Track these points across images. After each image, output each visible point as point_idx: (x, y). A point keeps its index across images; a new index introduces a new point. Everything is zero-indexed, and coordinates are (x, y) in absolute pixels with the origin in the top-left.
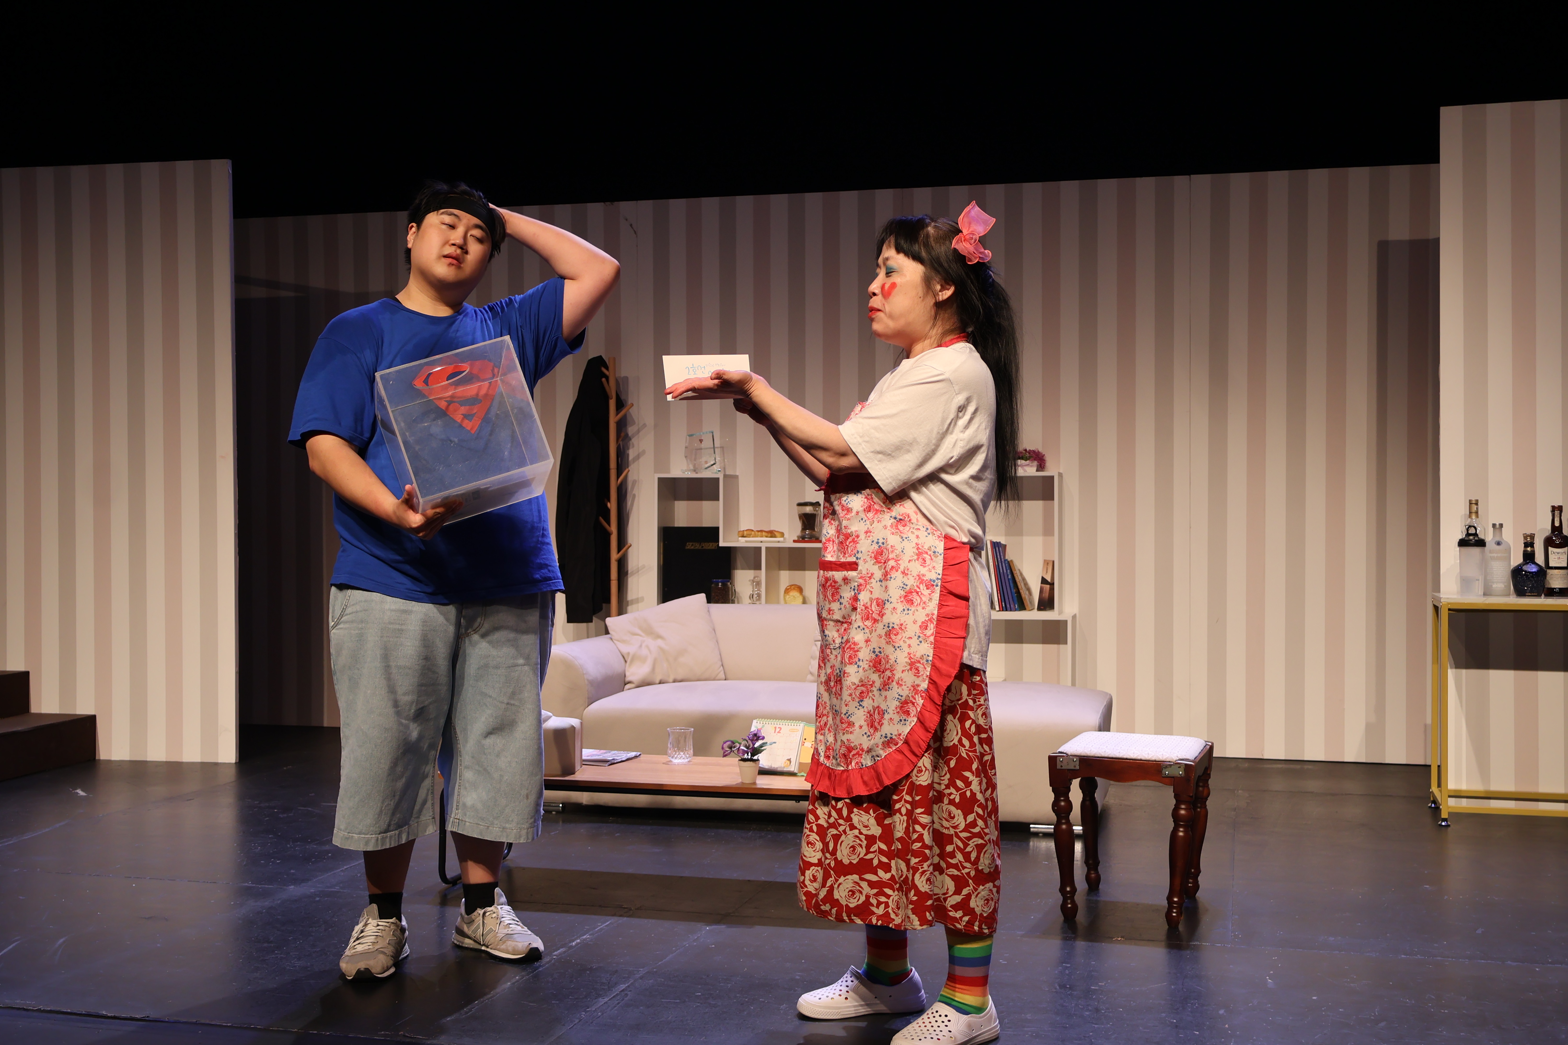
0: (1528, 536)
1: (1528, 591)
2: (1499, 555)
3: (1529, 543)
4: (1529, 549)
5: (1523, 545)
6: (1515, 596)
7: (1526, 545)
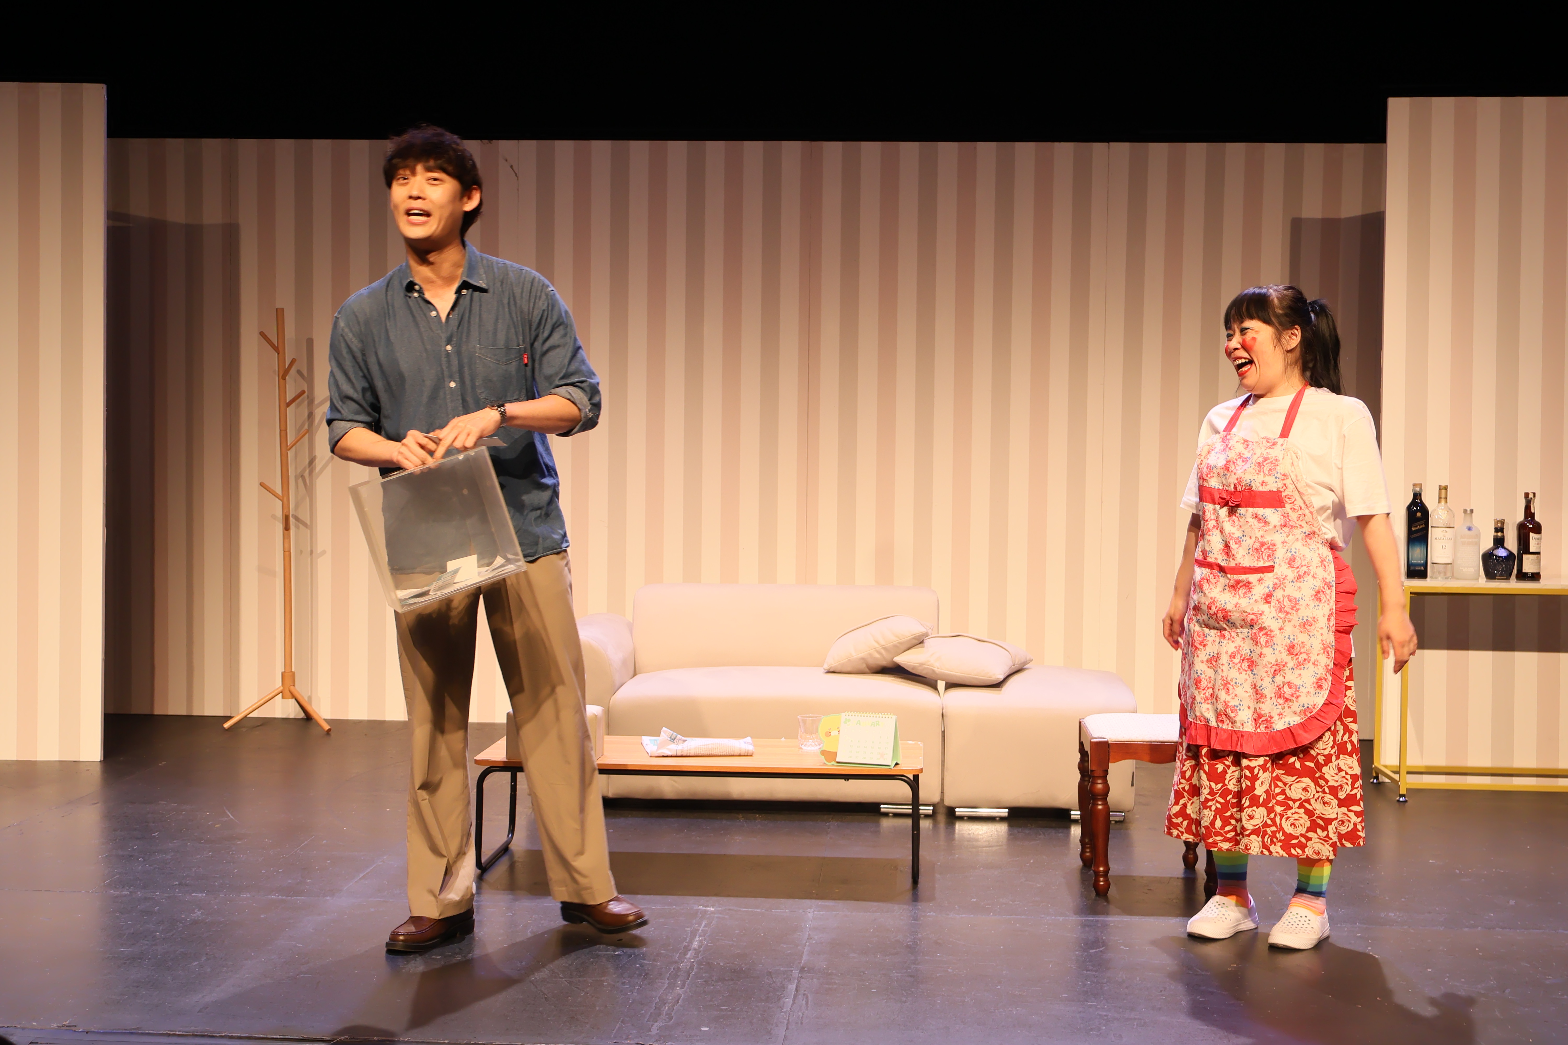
0: (1498, 521)
1: (1498, 575)
2: (1470, 540)
3: (1499, 529)
4: (1499, 534)
5: (1494, 530)
6: (1485, 579)
7: (1497, 530)
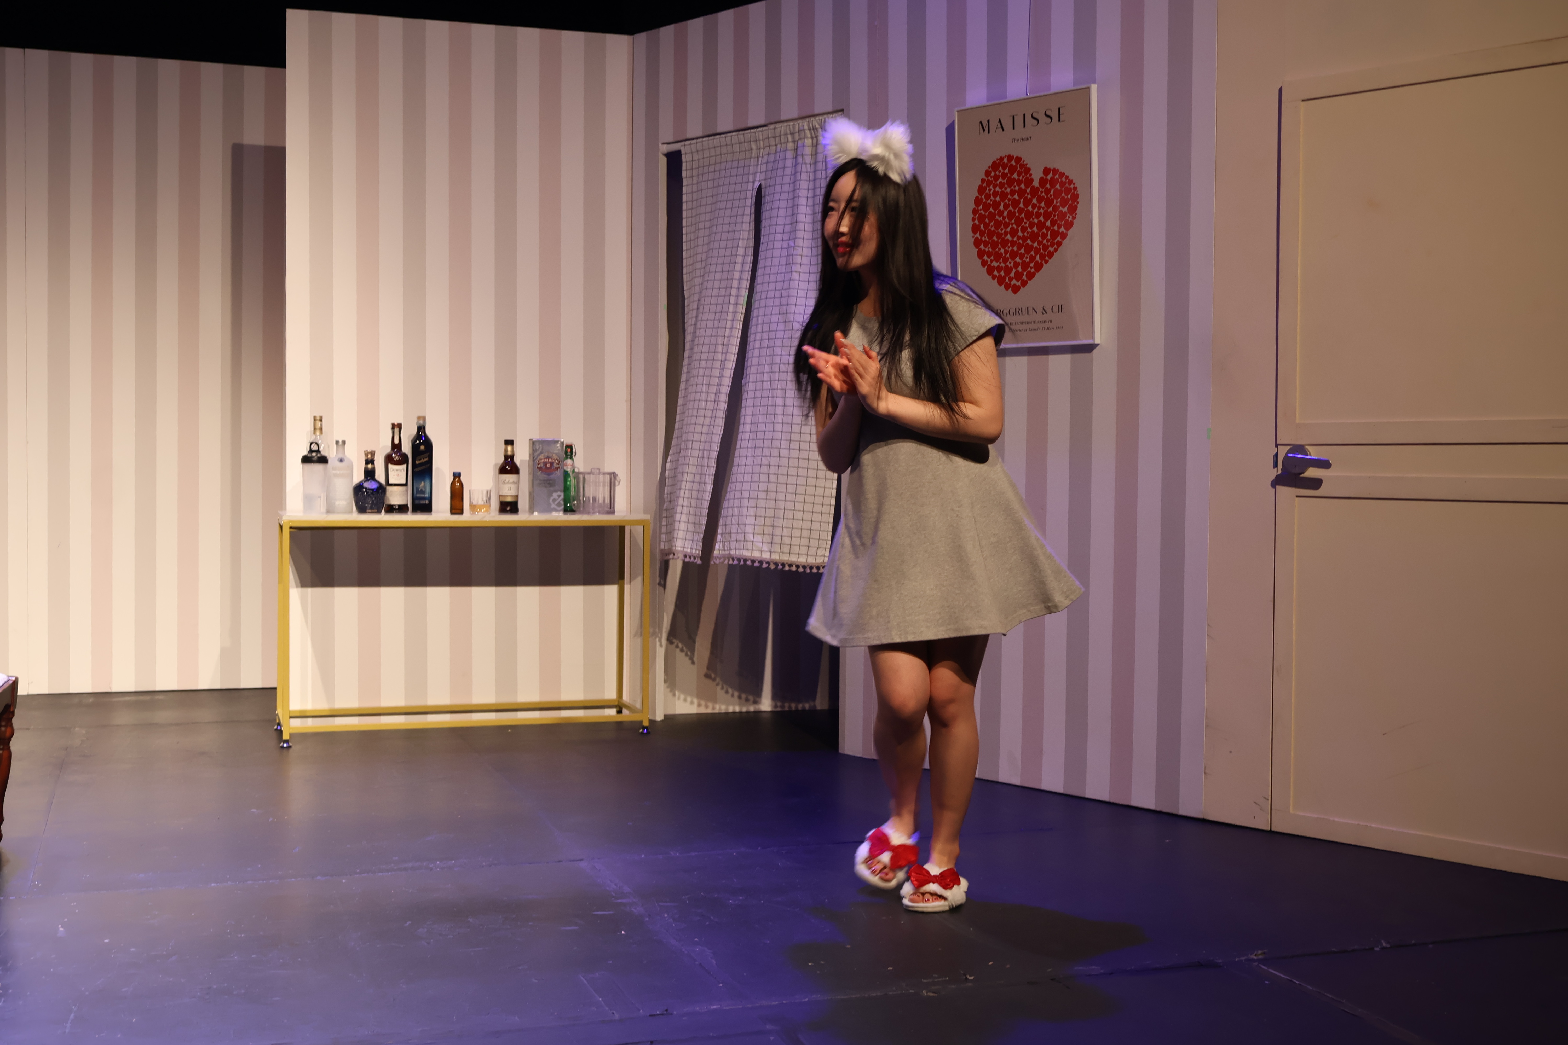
0: (368, 453)
1: (368, 508)
2: (342, 472)
3: (370, 461)
4: (370, 466)
5: (364, 462)
6: (357, 513)
7: (367, 462)
